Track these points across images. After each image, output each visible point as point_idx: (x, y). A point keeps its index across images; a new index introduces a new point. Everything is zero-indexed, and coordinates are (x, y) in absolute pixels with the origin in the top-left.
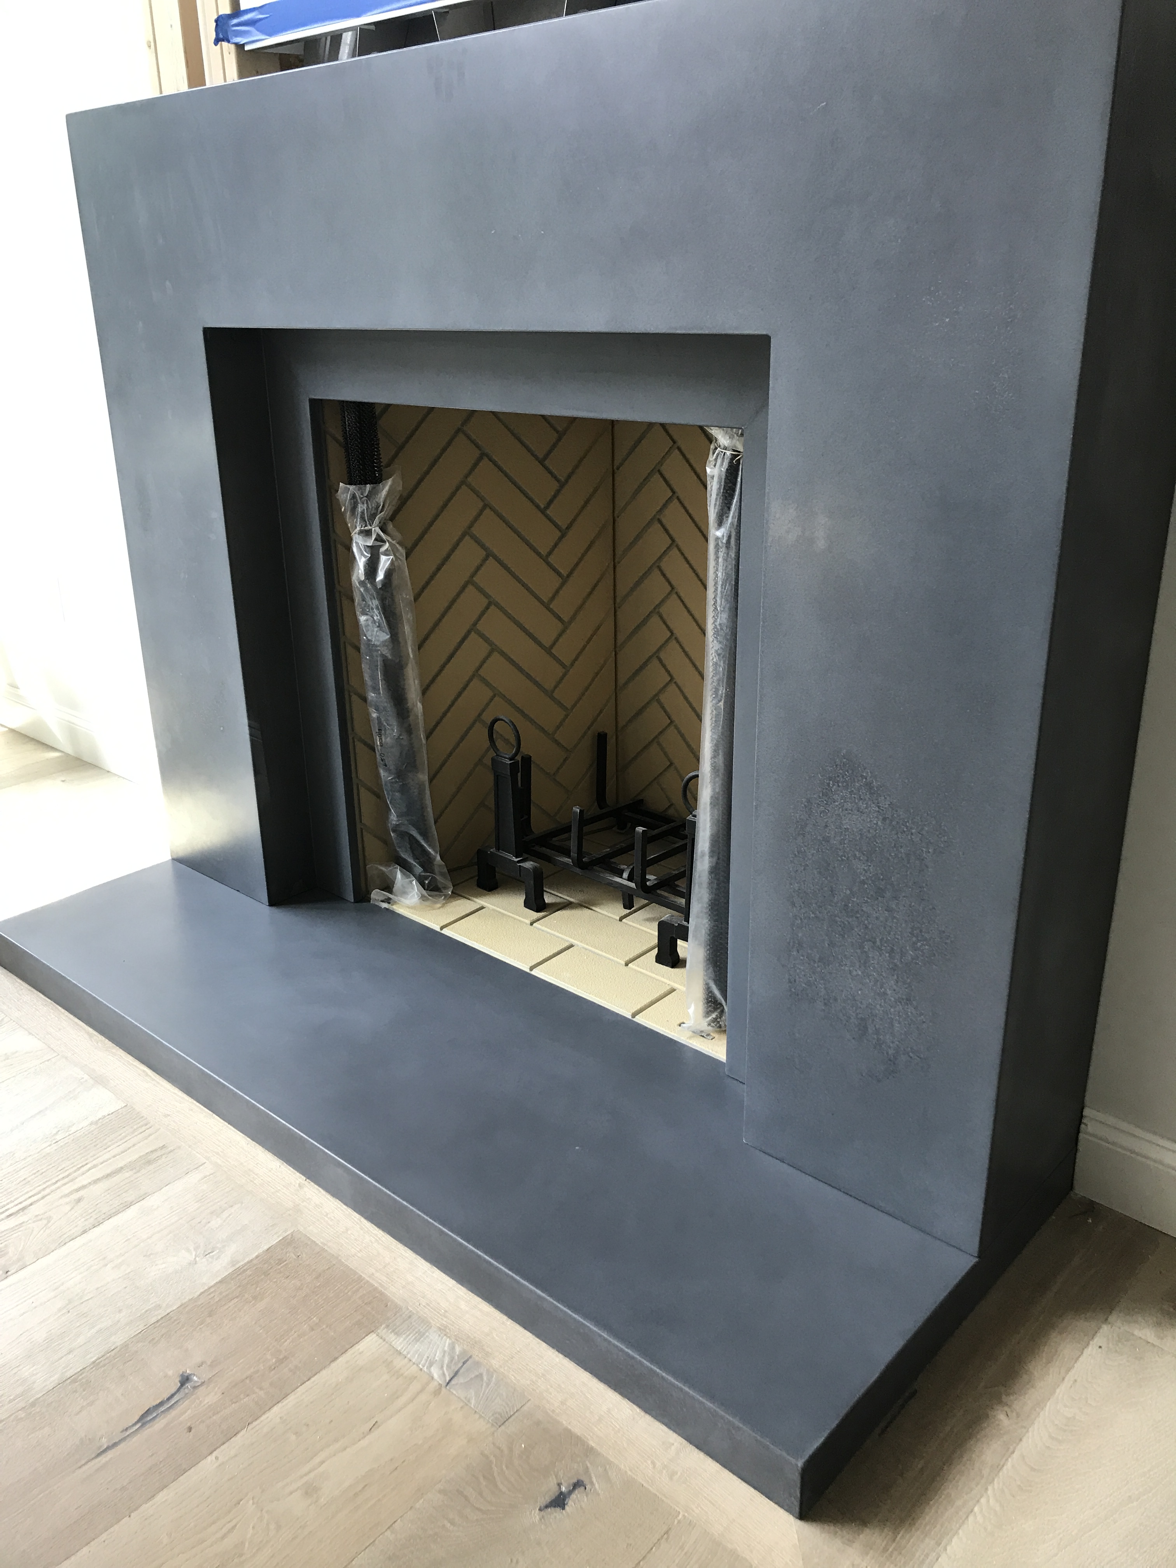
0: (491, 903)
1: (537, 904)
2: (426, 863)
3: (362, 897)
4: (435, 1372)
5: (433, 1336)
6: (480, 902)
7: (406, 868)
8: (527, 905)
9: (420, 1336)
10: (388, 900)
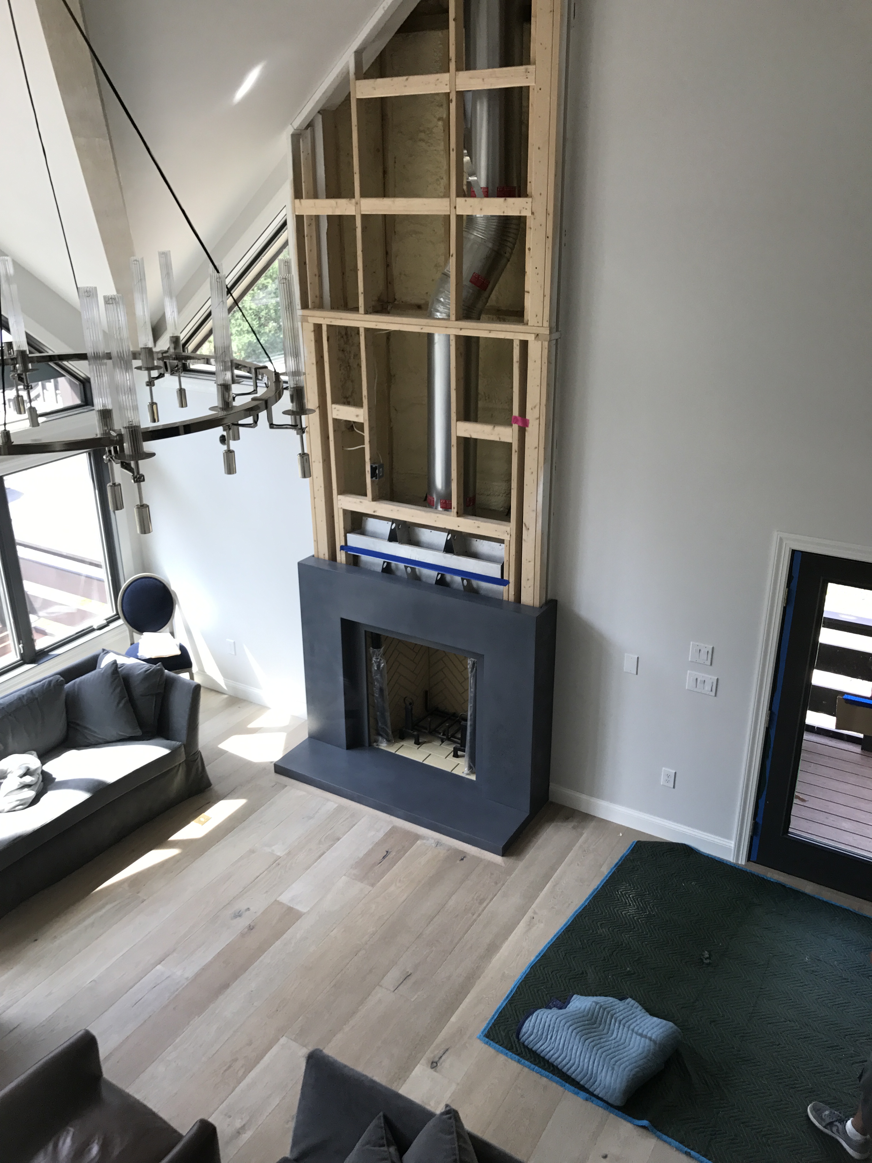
0: (405, 743)
1: (418, 743)
2: (387, 735)
3: (370, 745)
4: (433, 845)
5: (430, 839)
6: (402, 743)
7: (382, 736)
8: (415, 743)
9: (428, 840)
10: (377, 745)
